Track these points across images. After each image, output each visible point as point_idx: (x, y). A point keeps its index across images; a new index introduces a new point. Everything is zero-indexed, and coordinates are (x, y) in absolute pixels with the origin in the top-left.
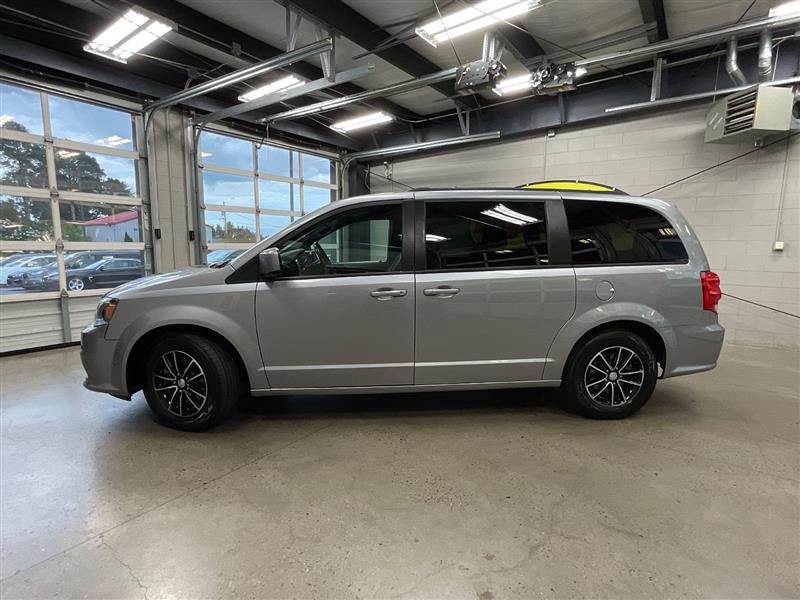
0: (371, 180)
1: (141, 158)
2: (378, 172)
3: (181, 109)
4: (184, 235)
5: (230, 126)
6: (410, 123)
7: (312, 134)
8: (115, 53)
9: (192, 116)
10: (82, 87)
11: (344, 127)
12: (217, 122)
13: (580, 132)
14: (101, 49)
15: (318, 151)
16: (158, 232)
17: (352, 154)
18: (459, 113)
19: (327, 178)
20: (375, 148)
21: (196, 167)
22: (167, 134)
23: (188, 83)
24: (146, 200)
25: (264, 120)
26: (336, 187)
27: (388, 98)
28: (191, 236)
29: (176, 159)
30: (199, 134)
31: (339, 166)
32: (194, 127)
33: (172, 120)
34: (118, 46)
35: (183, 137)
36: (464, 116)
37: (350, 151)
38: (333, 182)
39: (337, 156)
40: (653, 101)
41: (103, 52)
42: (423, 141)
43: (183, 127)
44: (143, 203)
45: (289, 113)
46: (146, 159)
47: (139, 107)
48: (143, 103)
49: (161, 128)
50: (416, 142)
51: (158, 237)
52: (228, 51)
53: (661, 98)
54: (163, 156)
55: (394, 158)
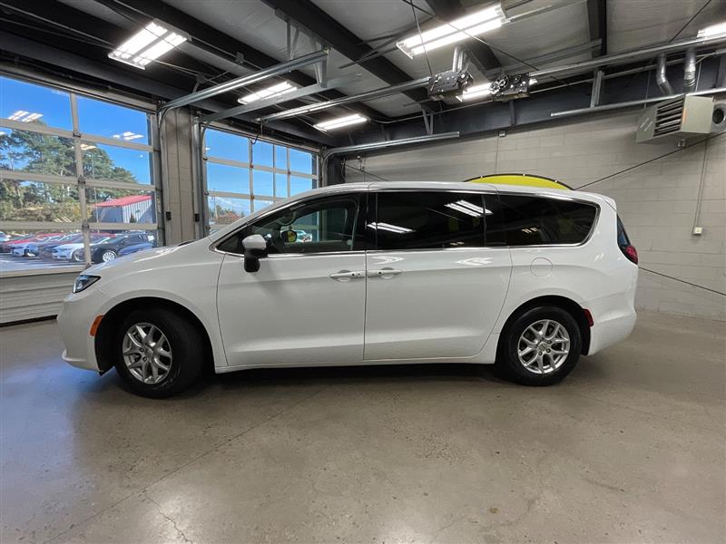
0: (346, 172)
1: (155, 151)
2: (352, 165)
3: (189, 109)
4: (191, 217)
5: (230, 125)
6: (382, 124)
7: (298, 132)
8: (136, 60)
9: (198, 116)
10: (106, 90)
11: (325, 126)
12: (220, 121)
13: (526, 133)
14: (123, 56)
15: (302, 147)
16: (169, 214)
17: (332, 150)
18: (424, 115)
19: (310, 172)
20: (350, 145)
21: (201, 159)
22: (177, 130)
23: (196, 88)
24: (158, 187)
25: (259, 119)
26: (317, 177)
27: (366, 103)
28: (196, 218)
29: (184, 152)
30: (204, 130)
31: (320, 160)
32: (199, 125)
33: (182, 119)
34: (138, 54)
35: (190, 133)
36: (429, 118)
37: (329, 147)
38: (314, 173)
39: (318, 151)
40: (592, 107)
41: (125, 59)
42: (392, 139)
43: (190, 125)
44: (156, 189)
45: (281, 113)
46: (159, 152)
47: (153, 107)
48: (157, 104)
49: (171, 125)
50: (386, 140)
51: (169, 218)
52: (233, 59)
53: (599, 105)
54: (173, 149)
55: (365, 154)
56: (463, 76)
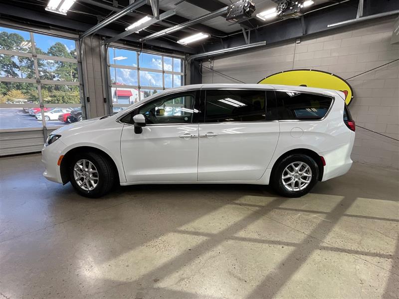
0: (203, 70)
1: (78, 62)
2: (206, 65)
3: (97, 36)
4: (102, 100)
5: (124, 44)
7: (168, 46)
8: (60, 10)
9: (104, 40)
10: (49, 28)
11: (186, 41)
12: (115, 42)
14: (53, 9)
15: (173, 55)
16: (88, 98)
17: (192, 56)
18: (244, 32)
19: (180, 71)
20: (204, 52)
21: (107, 66)
22: (92, 50)
23: (99, 21)
24: (82, 83)
25: (141, 40)
26: (183, 74)
28: (105, 100)
29: (97, 62)
30: (106, 50)
31: (185, 63)
32: (105, 46)
33: (94, 42)
34: (59, 6)
35: (100, 50)
37: (191, 54)
38: (182, 72)
39: (184, 57)
40: (358, 19)
41: (54, 10)
42: (228, 48)
43: (100, 46)
44: (80, 84)
46: (81, 63)
47: (77, 36)
48: (79, 34)
49: (88, 46)
50: (224, 48)
51: (88, 101)
53: (363, 16)
54: (90, 60)
55: (214, 58)
56: (246, 5)
